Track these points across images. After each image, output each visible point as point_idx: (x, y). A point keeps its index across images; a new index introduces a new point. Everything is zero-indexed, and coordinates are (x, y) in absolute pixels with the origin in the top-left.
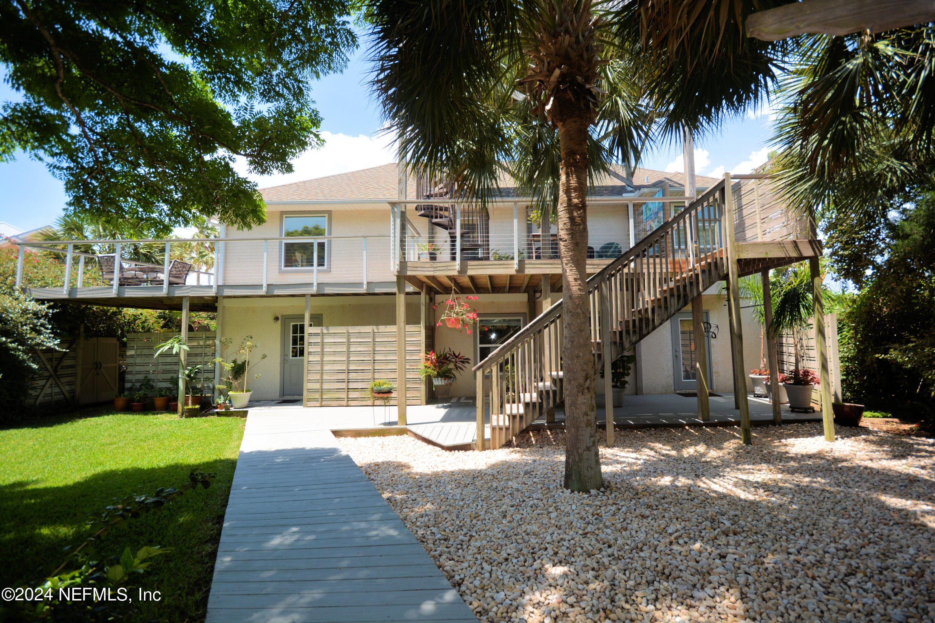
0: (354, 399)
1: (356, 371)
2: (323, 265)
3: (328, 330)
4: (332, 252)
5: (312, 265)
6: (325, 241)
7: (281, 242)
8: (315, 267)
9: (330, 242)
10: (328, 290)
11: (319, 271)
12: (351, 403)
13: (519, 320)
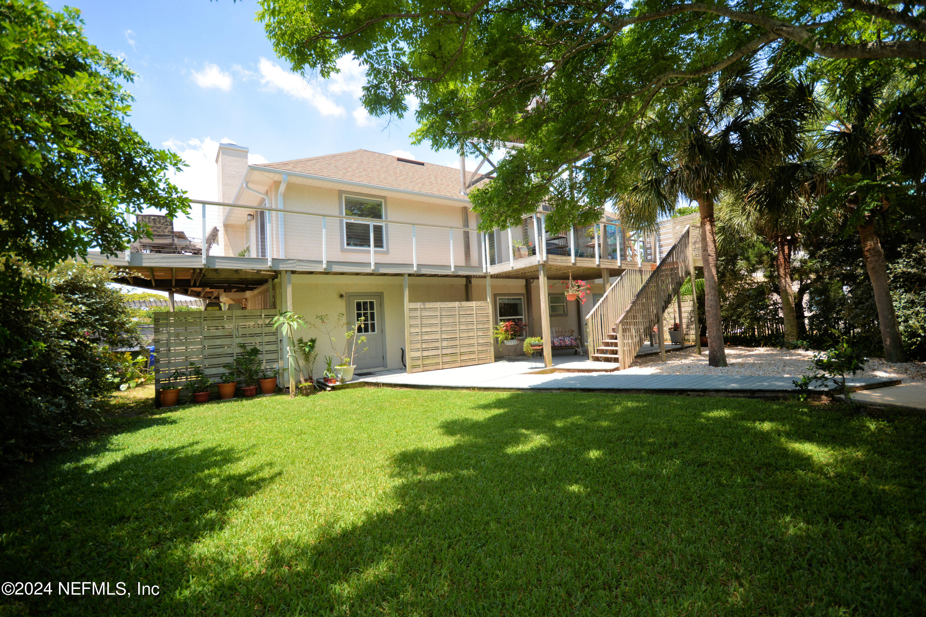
0: (447, 363)
1: (446, 339)
2: (382, 246)
3: (424, 305)
4: (389, 235)
5: (369, 246)
6: (383, 224)
7: (341, 221)
8: (372, 248)
9: (386, 225)
10: (424, 271)
11: (375, 252)
12: (445, 366)
13: (520, 299)
